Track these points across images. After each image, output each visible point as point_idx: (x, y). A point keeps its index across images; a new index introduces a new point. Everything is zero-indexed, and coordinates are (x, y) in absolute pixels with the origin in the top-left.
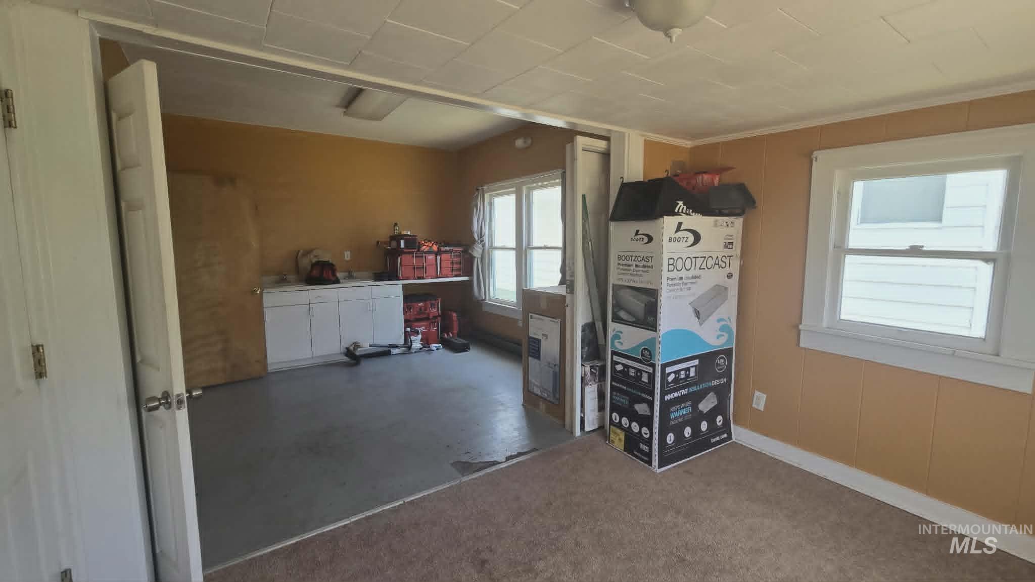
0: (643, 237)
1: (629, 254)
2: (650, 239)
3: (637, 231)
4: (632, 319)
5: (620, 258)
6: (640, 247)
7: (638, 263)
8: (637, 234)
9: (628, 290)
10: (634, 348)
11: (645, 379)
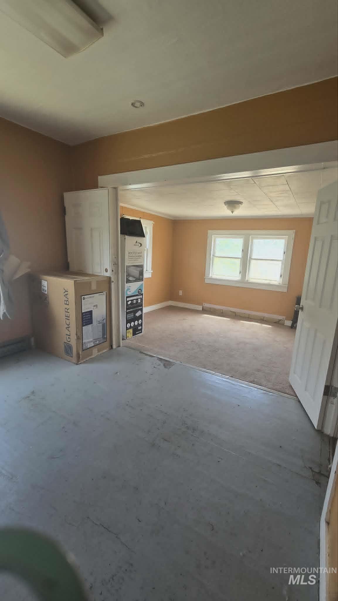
0: (139, 244)
1: (133, 251)
2: (141, 245)
3: (137, 241)
4: (134, 279)
5: (129, 253)
6: (137, 248)
7: (137, 255)
8: (136, 242)
9: (132, 267)
10: (135, 291)
11: (139, 301)
